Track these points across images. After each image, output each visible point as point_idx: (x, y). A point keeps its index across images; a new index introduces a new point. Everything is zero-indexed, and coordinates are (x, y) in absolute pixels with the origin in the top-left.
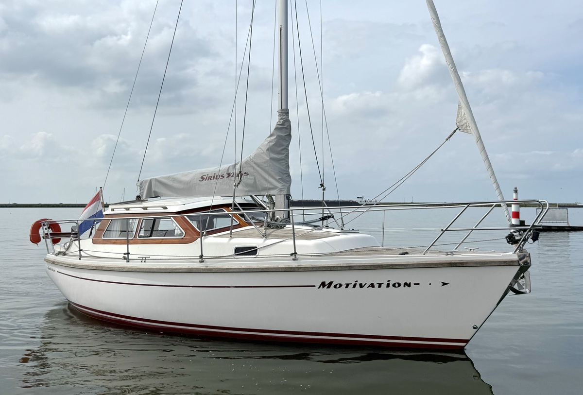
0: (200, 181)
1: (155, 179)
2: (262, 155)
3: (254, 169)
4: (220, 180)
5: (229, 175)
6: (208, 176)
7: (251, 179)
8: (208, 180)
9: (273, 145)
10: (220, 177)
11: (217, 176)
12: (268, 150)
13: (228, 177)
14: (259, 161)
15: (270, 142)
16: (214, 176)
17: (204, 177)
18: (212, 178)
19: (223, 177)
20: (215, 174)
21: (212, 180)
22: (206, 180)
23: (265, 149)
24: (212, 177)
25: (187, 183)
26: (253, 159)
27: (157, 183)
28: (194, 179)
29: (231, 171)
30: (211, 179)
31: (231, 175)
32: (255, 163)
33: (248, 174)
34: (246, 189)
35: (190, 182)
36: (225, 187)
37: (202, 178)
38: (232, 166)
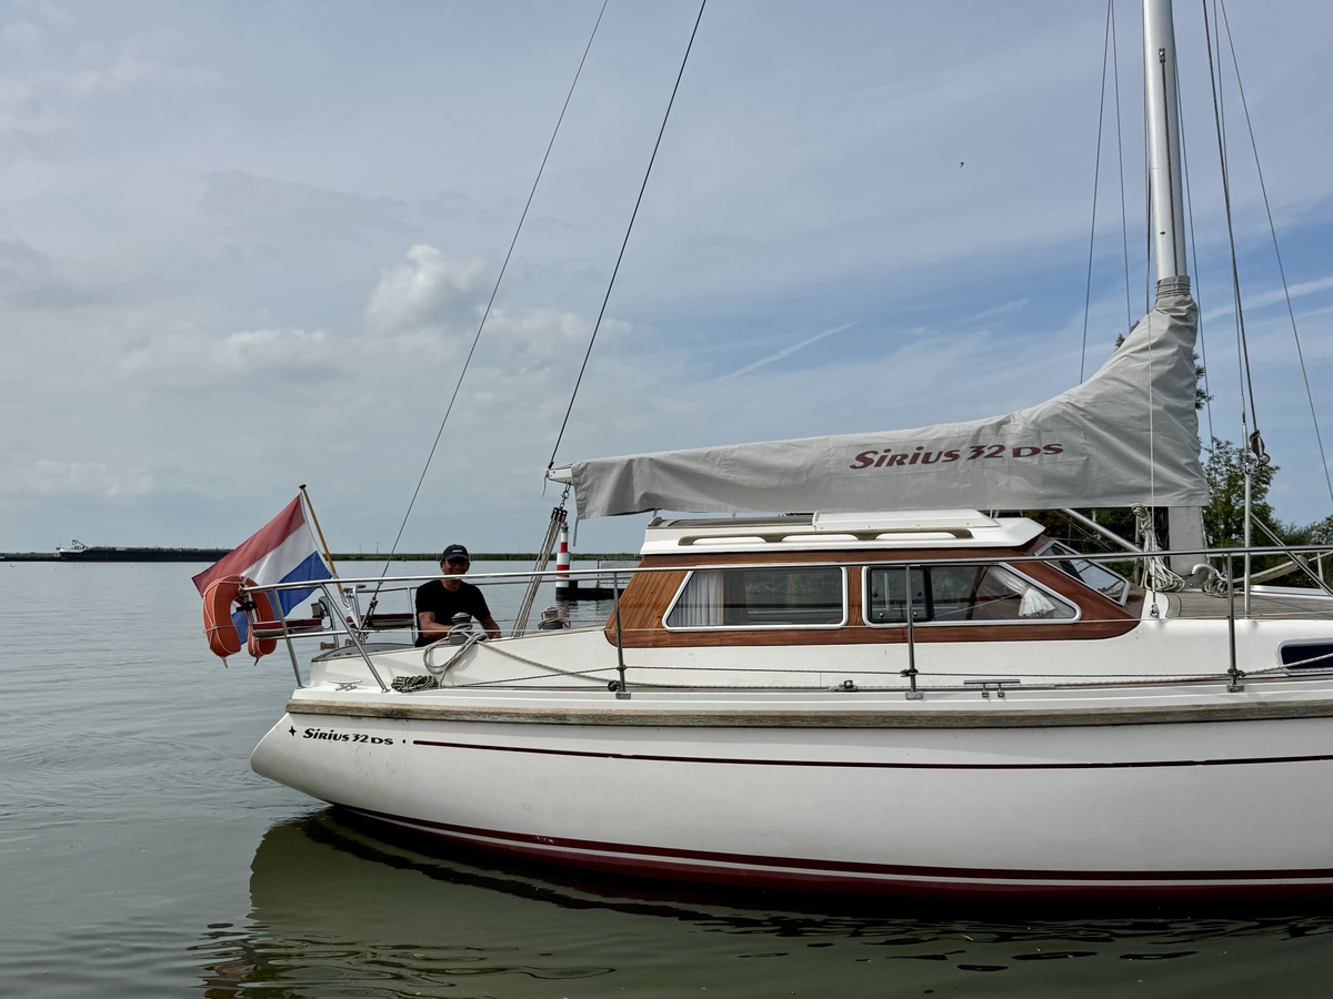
0: (853, 467)
1: (651, 459)
2: (1132, 398)
3: (1089, 434)
4: (942, 466)
5: (978, 451)
6: (890, 455)
7: (1070, 464)
8: (890, 464)
9: (1170, 371)
10: (943, 458)
11: (928, 455)
12: (1155, 383)
13: (973, 457)
14: (1113, 413)
15: (1156, 363)
16: (916, 457)
17: (870, 456)
18: (906, 461)
19: (953, 456)
20: (919, 448)
21: (907, 467)
22: (879, 464)
23: (1145, 382)
24: (905, 456)
25: (797, 473)
26: (1092, 409)
27: (659, 473)
28: (826, 462)
29: (990, 441)
30: (901, 463)
31: (987, 452)
32: (1096, 420)
33: (1059, 451)
34: (1041, 492)
35: (812, 467)
36: (956, 484)
37: (861, 457)
38: (991, 426)
